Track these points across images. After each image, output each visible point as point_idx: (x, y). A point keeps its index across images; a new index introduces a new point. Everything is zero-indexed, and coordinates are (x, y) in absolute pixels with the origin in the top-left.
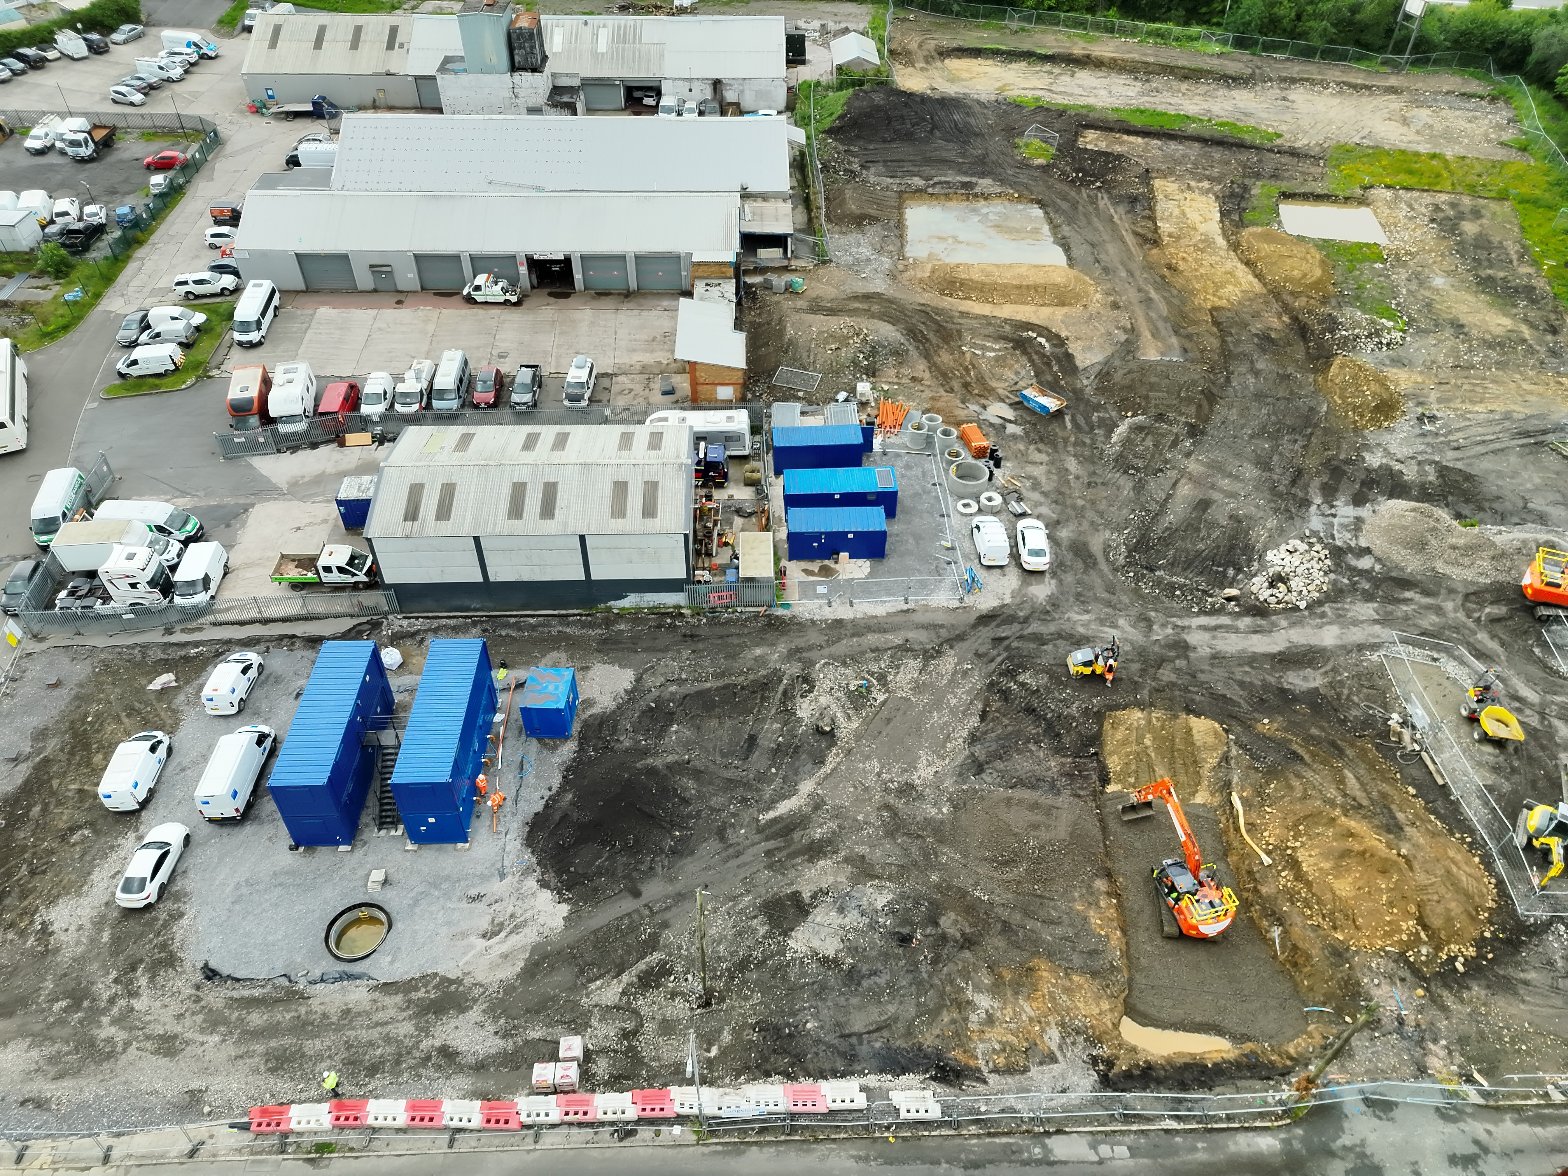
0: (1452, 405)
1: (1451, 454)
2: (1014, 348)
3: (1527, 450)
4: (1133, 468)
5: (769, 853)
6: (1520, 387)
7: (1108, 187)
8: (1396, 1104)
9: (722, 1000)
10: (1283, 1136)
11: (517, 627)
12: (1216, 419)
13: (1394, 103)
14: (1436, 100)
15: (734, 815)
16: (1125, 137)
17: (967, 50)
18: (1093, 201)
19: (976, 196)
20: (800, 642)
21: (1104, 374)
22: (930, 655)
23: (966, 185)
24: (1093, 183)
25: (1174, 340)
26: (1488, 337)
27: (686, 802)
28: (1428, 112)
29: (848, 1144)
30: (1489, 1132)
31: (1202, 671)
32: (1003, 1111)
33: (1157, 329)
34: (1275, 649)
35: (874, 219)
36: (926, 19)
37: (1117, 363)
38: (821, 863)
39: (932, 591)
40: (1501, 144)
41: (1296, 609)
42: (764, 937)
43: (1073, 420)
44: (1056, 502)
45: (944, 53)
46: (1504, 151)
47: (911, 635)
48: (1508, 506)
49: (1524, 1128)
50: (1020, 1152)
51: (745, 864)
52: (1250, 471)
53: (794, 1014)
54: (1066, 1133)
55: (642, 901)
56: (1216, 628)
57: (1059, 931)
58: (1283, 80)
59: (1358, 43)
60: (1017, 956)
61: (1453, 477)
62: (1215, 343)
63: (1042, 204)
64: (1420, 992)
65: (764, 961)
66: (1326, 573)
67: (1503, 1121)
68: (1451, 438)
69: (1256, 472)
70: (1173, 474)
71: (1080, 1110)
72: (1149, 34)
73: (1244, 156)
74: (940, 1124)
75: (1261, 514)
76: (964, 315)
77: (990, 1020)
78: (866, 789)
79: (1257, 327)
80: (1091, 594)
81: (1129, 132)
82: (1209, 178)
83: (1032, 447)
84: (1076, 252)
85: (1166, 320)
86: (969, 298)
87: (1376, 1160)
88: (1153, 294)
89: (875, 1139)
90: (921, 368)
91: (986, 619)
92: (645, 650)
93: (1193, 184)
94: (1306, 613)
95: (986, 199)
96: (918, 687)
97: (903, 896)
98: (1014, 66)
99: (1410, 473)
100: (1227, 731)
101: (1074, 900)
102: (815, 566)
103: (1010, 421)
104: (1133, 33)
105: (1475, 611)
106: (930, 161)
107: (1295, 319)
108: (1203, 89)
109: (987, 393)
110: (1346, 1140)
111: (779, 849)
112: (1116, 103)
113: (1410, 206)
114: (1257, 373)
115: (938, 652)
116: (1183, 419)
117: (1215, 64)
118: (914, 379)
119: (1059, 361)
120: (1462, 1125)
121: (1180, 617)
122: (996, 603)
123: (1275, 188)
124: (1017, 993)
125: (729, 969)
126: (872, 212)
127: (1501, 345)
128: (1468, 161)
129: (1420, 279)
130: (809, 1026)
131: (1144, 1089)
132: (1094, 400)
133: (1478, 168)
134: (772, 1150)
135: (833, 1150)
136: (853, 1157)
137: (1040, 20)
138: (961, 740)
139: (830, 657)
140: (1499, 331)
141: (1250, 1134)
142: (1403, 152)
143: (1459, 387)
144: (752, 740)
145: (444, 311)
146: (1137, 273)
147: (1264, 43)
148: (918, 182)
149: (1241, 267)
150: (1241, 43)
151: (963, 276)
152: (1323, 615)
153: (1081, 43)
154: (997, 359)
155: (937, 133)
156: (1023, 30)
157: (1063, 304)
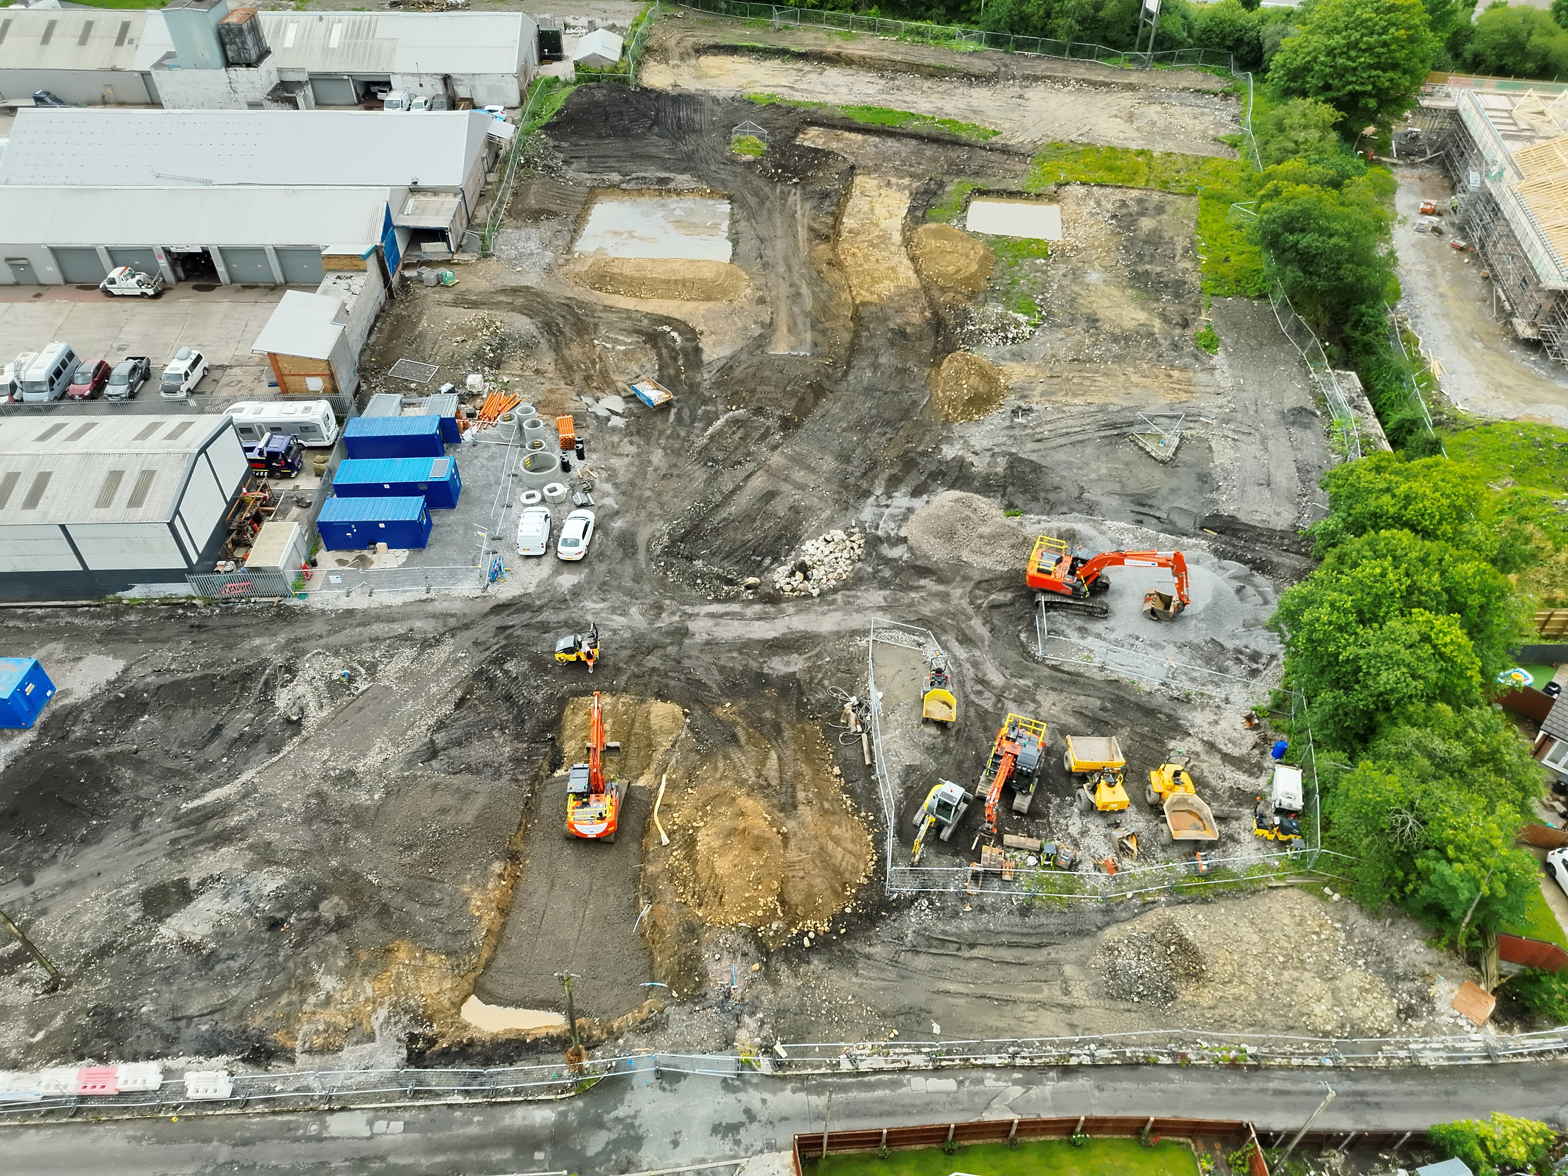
0: (1053, 398)
1: (1030, 446)
2: (645, 342)
3: (1106, 441)
4: (713, 460)
5: (174, 841)
6: (1129, 379)
7: (804, 182)
8: (685, 1076)
9: (69, 985)
10: (562, 1108)
11: (25, 617)
12: (818, 412)
13: (1127, 99)
14: (1169, 97)
15: (157, 804)
16: (847, 134)
17: (723, 47)
18: (784, 196)
19: (669, 191)
20: (301, 632)
21: (727, 368)
22: (428, 643)
23: (662, 181)
24: (790, 179)
25: (808, 336)
26: (1118, 331)
27: (116, 791)
28: (1158, 108)
29: (129, 1125)
30: (764, 1101)
31: (689, 657)
32: (297, 1090)
33: (795, 324)
34: (771, 635)
35: (552, 214)
36: (695, 15)
37: (743, 357)
38: (224, 850)
39: (459, 581)
40: (1215, 140)
41: (809, 596)
42: (135, 924)
43: (679, 415)
44: (624, 493)
45: (701, 50)
46: (1215, 148)
47: (418, 624)
48: (1063, 496)
49: (802, 1096)
50: (297, 1129)
51: (145, 852)
52: (829, 463)
53: (134, 998)
54: (350, 1110)
55: (31, 889)
56: (722, 616)
57: (435, 913)
58: (1026, 78)
59: (1105, 40)
60: (381, 937)
61: (1022, 468)
62: (847, 337)
63: (731, 199)
64: (756, 966)
65: (128, 947)
66: (854, 561)
67: (782, 1090)
68: (1038, 430)
69: (834, 464)
70: (750, 466)
71: (375, 1087)
72: (910, 32)
73: (953, 154)
74: (229, 1104)
75: (822, 505)
76: (607, 309)
77: (328, 1001)
78: (306, 777)
79: (896, 322)
80: (616, 583)
81: (851, 129)
82: (912, 175)
83: (626, 440)
84: (742, 247)
85: (807, 314)
86: (617, 292)
87: (641, 1131)
88: (805, 290)
89: (158, 1119)
90: (547, 360)
91: (500, 608)
92: (146, 641)
93: (894, 180)
94: (817, 600)
95: (678, 194)
96: (405, 676)
97: (295, 881)
98: (768, 63)
99: (980, 465)
100: (686, 715)
101: (464, 882)
102: (350, 556)
103: (617, 414)
104: (896, 30)
105: (980, 597)
106: (635, 157)
107: (935, 314)
108: (945, 86)
109: (607, 384)
110: (621, 1112)
111: (187, 837)
112: (853, 100)
113: (1099, 204)
114: (875, 367)
115: (438, 641)
116: (779, 412)
117: (962, 62)
118: (537, 372)
119: (686, 354)
120: (741, 1095)
121: (692, 605)
122: (517, 592)
123: (969, 184)
124: (365, 974)
125: (85, 955)
126: (553, 207)
127: (1127, 339)
128: (1173, 157)
129: (1076, 275)
130: (144, 1010)
131: (446, 1066)
132: (707, 394)
133: (1180, 164)
134: (49, 1132)
135: (111, 1130)
136: (128, 1137)
137: (804, 18)
138: (424, 728)
139: (327, 647)
140: (1129, 325)
141: (530, 1107)
142: (1112, 149)
143: (1069, 380)
144: (219, 728)
145: (80, 304)
146: (796, 269)
147: (1016, 41)
148: (615, 177)
149: (907, 262)
150: (995, 41)
151: (615, 270)
152: (834, 602)
153: (838, 41)
154: (625, 353)
155: (656, 129)
156: (787, 28)
157: (709, 299)
